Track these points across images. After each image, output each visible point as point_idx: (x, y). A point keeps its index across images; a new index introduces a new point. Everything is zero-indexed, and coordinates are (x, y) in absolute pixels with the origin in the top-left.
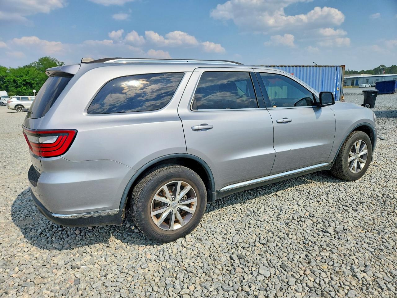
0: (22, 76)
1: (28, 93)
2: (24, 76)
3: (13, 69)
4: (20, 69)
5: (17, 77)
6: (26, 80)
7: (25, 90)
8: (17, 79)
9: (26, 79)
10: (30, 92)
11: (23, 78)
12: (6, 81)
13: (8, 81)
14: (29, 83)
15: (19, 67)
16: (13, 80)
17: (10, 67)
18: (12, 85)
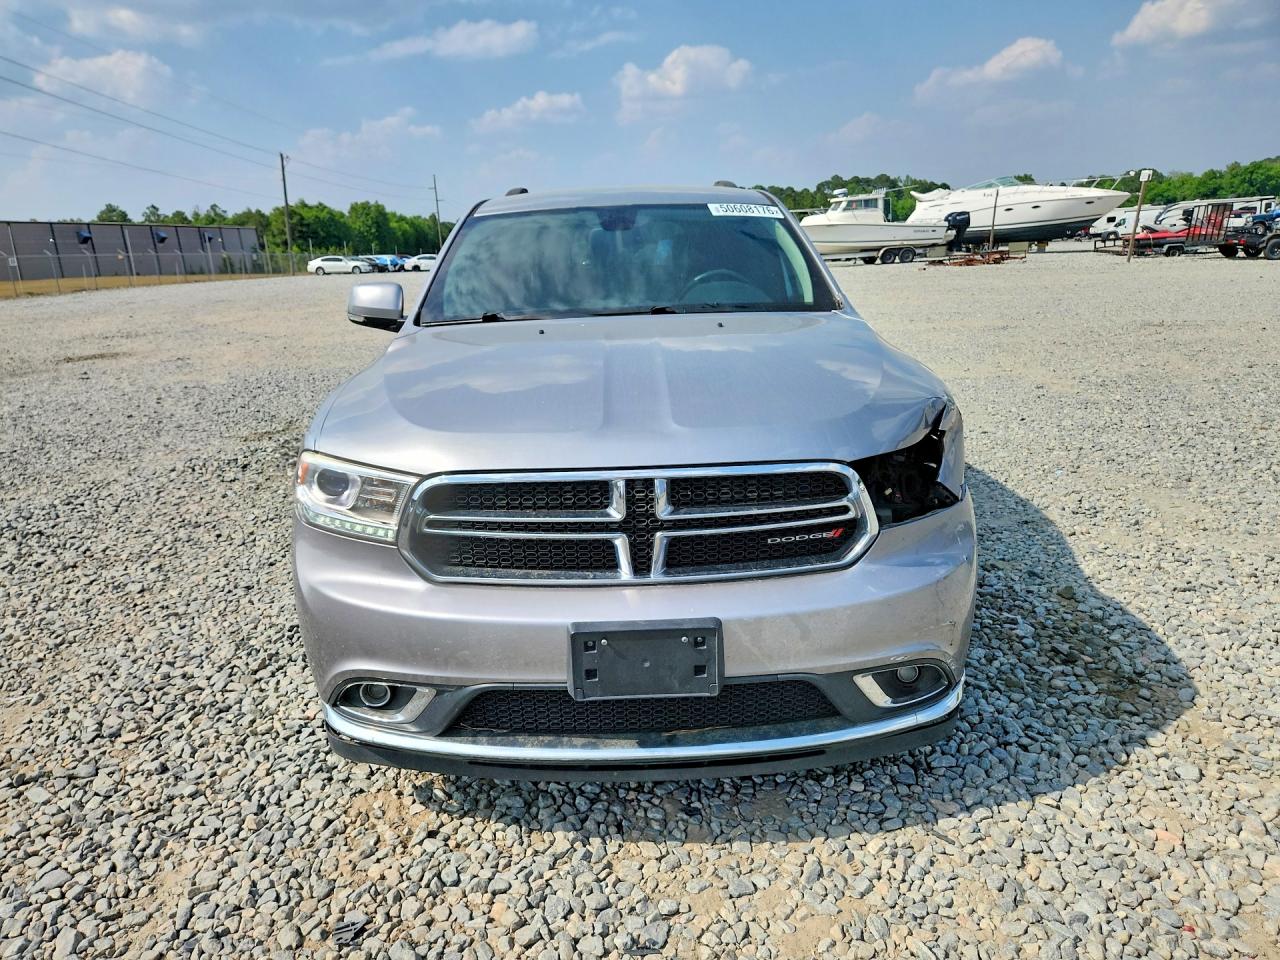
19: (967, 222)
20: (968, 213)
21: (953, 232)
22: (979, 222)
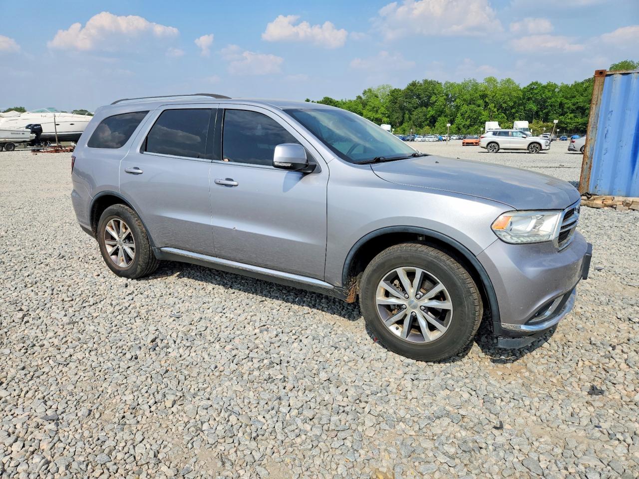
0: (574, 97)
1: (574, 124)
2: (577, 97)
3: (567, 87)
4: (577, 85)
5: (566, 98)
6: (577, 103)
7: (571, 118)
8: (565, 101)
9: (578, 101)
10: (578, 123)
11: (574, 100)
12: (547, 106)
13: (551, 106)
14: (583, 107)
15: (576, 82)
16: (558, 103)
17: (562, 83)
18: (555, 112)
19: (41, 130)
20: (40, 125)
21: (34, 135)
22: (48, 130)
